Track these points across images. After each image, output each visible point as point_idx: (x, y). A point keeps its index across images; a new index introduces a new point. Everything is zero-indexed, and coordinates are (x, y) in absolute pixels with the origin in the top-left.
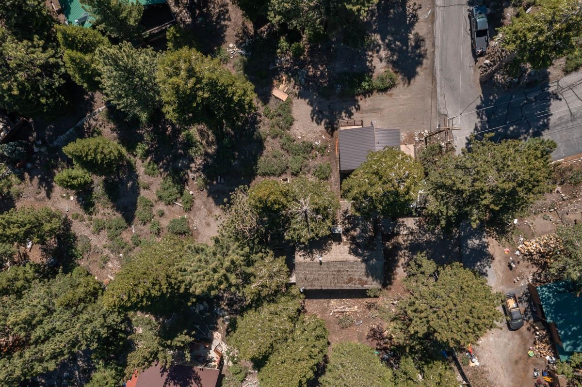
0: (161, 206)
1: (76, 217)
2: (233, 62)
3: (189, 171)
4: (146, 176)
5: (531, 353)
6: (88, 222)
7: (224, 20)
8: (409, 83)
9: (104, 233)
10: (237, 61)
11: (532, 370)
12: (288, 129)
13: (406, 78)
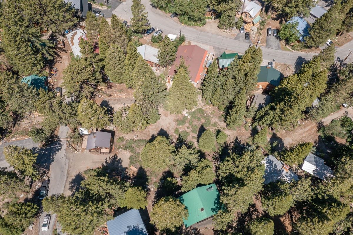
0: (188, 130)
1: (224, 129)
2: (152, 182)
3: (176, 143)
4: (194, 141)
5: (56, 80)
6: (219, 126)
7: (155, 201)
8: (79, 173)
9: (212, 122)
10: (150, 183)
11: (57, 76)
12: (132, 155)
13: (80, 175)
